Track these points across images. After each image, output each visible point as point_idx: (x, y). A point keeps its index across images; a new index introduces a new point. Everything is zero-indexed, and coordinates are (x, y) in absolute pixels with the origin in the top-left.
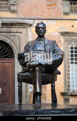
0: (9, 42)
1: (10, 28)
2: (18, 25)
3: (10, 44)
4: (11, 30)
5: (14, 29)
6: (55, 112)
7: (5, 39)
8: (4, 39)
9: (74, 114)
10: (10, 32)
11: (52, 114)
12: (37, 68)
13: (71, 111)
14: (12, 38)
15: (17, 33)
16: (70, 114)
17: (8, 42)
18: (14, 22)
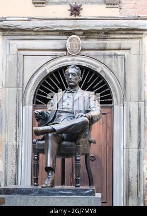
0: (102, 71)
1: (104, 39)
2: (123, 32)
3: (103, 75)
4: (106, 44)
5: (112, 43)
6: (64, 192)
7: (93, 64)
8: (91, 64)
9: (90, 196)
10: (105, 49)
11: (61, 195)
12: (50, 135)
13: (87, 192)
14: (108, 61)
15: (119, 49)
16: (84, 196)
17: (99, 71)
18: (112, 26)
